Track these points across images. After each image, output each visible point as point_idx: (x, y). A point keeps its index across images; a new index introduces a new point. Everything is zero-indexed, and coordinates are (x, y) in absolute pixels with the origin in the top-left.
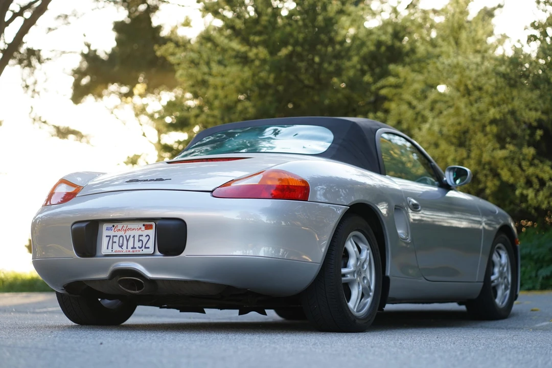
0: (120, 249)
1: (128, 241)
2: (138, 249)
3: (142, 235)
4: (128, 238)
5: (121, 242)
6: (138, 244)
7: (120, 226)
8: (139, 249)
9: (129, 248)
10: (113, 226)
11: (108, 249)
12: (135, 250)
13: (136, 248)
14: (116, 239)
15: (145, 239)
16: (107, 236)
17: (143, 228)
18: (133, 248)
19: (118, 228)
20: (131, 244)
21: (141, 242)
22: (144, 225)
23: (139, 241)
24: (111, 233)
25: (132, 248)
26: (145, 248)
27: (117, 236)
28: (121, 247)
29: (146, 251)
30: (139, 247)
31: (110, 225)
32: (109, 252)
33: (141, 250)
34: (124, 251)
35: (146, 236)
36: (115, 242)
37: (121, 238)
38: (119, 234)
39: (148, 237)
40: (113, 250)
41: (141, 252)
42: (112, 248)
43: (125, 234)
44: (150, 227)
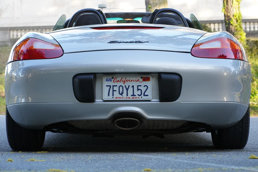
0: (120, 96)
1: (127, 90)
3: (141, 86)
4: (127, 88)
5: (121, 90)
6: (137, 93)
7: (119, 78)
8: (139, 97)
9: (129, 96)
10: (113, 78)
11: (109, 95)
12: (134, 97)
13: (135, 95)
14: (116, 88)
15: (144, 89)
16: (107, 86)
17: (141, 80)
19: (117, 80)
20: (130, 92)
21: (140, 91)
22: (141, 78)
23: (138, 90)
24: (111, 84)
25: (132, 95)
26: (144, 95)
27: (116, 86)
28: (122, 94)
29: (144, 98)
30: (138, 95)
31: (109, 77)
32: (110, 98)
33: (140, 97)
34: (124, 97)
35: (144, 86)
36: (116, 91)
37: (121, 88)
38: (119, 84)
39: (146, 87)
40: (115, 96)
41: (140, 99)
42: (113, 95)
43: (125, 84)
44: (148, 79)
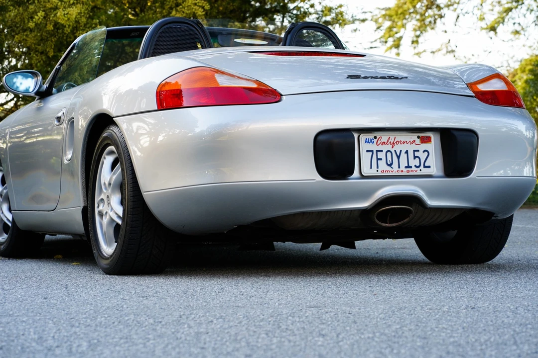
0: (389, 168)
1: (398, 157)
2: (414, 168)
3: (418, 151)
4: (398, 154)
5: (389, 159)
6: (414, 162)
7: (384, 137)
8: (416, 169)
9: (402, 167)
10: (375, 137)
11: (371, 168)
12: (410, 169)
13: (411, 167)
14: (381, 155)
15: (423, 156)
16: (368, 151)
17: (418, 141)
18: (408, 167)
19: (382, 140)
20: (404, 163)
21: (417, 159)
22: (418, 137)
23: (415, 157)
24: (374, 147)
25: (406, 167)
26: (425, 167)
27: (382, 151)
28: (390, 165)
29: (425, 171)
30: (416, 166)
31: (370, 136)
32: (373, 172)
33: (419, 169)
34: (395, 170)
35: (424, 152)
36: (381, 159)
37: (389, 154)
38: (385, 148)
39: (426, 154)
40: (380, 170)
41: (419, 173)
42: (378, 168)
43: (394, 149)
44: (428, 140)
